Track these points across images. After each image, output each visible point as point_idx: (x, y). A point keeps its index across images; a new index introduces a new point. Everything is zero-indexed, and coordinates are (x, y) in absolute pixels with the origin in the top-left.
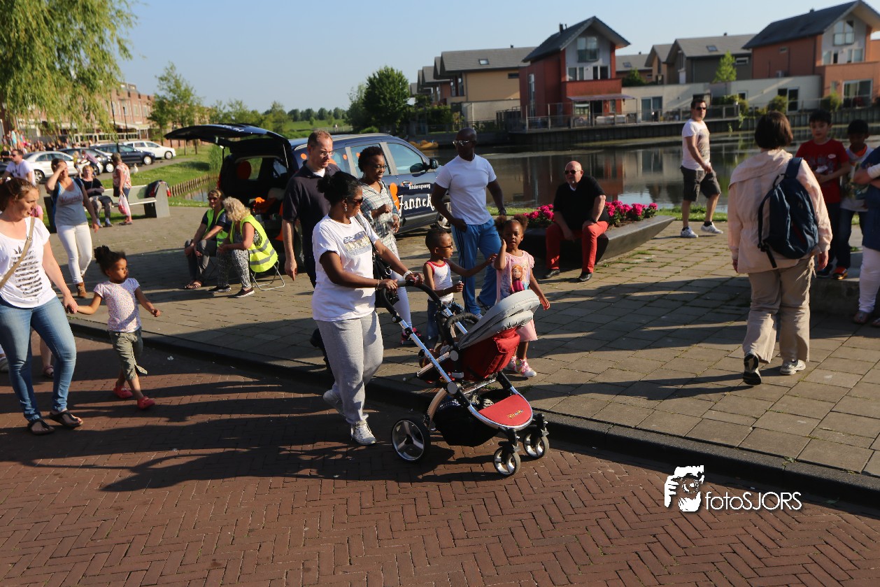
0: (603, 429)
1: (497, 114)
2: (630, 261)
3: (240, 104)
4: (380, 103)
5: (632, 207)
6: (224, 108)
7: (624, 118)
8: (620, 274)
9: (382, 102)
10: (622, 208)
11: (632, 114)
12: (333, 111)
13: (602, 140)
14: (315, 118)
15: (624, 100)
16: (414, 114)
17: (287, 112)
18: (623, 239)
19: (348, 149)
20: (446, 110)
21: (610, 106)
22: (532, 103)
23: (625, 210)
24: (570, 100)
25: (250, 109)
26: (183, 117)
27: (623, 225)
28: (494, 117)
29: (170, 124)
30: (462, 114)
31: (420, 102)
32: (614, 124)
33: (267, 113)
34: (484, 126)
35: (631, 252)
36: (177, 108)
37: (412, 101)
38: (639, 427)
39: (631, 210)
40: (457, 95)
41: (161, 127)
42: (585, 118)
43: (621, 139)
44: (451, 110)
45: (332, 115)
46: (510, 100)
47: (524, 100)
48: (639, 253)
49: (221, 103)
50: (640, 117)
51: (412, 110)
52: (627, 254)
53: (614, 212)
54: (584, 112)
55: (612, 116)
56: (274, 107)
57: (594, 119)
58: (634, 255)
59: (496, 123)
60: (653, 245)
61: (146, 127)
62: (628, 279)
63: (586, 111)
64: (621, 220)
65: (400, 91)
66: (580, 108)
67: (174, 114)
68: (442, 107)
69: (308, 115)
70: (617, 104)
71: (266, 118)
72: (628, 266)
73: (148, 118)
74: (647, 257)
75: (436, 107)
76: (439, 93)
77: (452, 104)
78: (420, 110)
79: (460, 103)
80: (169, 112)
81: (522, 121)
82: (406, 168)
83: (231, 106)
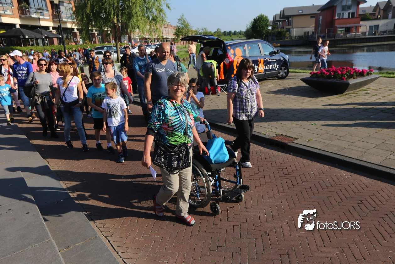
0: (342, 158)
1: (304, 33)
2: (358, 93)
3: (205, 29)
4: (258, 28)
5: (361, 70)
6: (200, 31)
7: (360, 34)
8: (353, 98)
9: (259, 28)
10: (357, 71)
11: (364, 33)
12: (239, 32)
13: (349, 43)
14: (233, 34)
15: (361, 27)
16: (270, 33)
17: (222, 32)
18: (356, 84)
19: (246, 45)
20: (283, 31)
21: (354, 30)
22: (320, 28)
23: (358, 72)
24: (337, 27)
25: (209, 31)
26: (185, 34)
27: (356, 78)
28: (303, 34)
29: (181, 36)
30: (290, 33)
31: (273, 28)
32: (355, 37)
33: (215, 32)
34: (298, 38)
35: (359, 89)
36: (184, 31)
37: (270, 28)
38: (358, 159)
39: (361, 72)
40: (288, 25)
41: (178, 37)
42: (342, 34)
43: (357, 43)
44: (285, 31)
45: (239, 34)
46: (310, 27)
47: (316, 27)
48: (363, 90)
49: (199, 29)
50: (367, 34)
51: (270, 31)
52: (357, 90)
53: (353, 73)
54: (342, 32)
55: (355, 34)
56: (218, 30)
57: (346, 35)
58: (360, 90)
59: (303, 37)
60: (369, 87)
61: (173, 37)
62: (356, 100)
63: (343, 32)
64: (356, 76)
65: (266, 24)
66: (340, 30)
67: (182, 32)
68: (282, 30)
69: (230, 33)
70: (357, 29)
71: (214, 34)
72: (357, 95)
73: (174, 34)
74: (366, 92)
75: (280, 30)
76: (281, 24)
77: (286, 29)
78: (273, 31)
79: (290, 28)
80: (181, 32)
81: (314, 36)
82: (267, 53)
83: (202, 30)
